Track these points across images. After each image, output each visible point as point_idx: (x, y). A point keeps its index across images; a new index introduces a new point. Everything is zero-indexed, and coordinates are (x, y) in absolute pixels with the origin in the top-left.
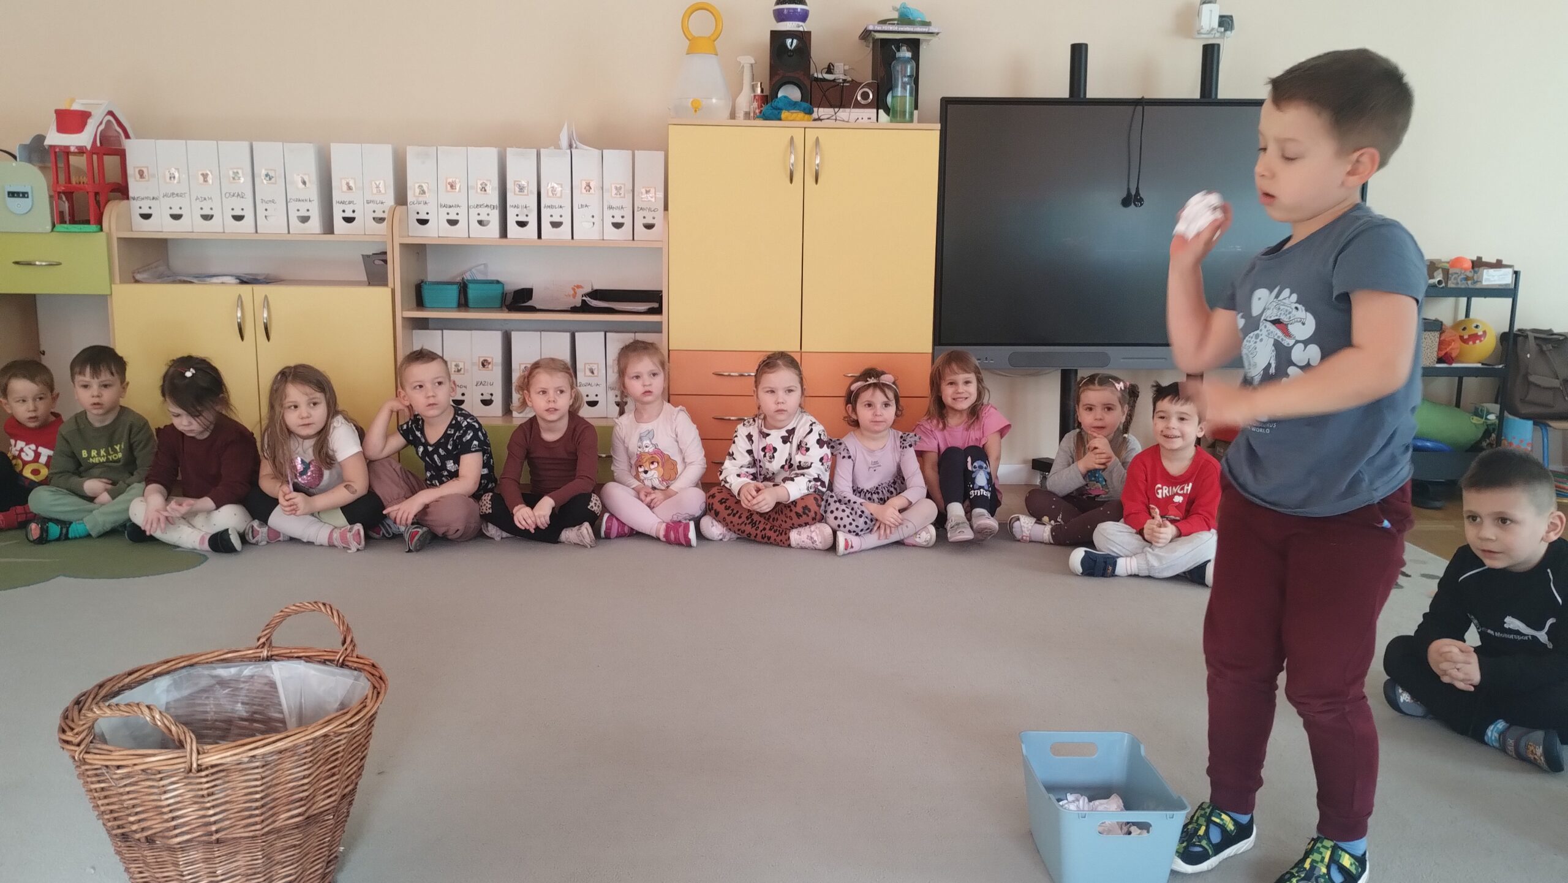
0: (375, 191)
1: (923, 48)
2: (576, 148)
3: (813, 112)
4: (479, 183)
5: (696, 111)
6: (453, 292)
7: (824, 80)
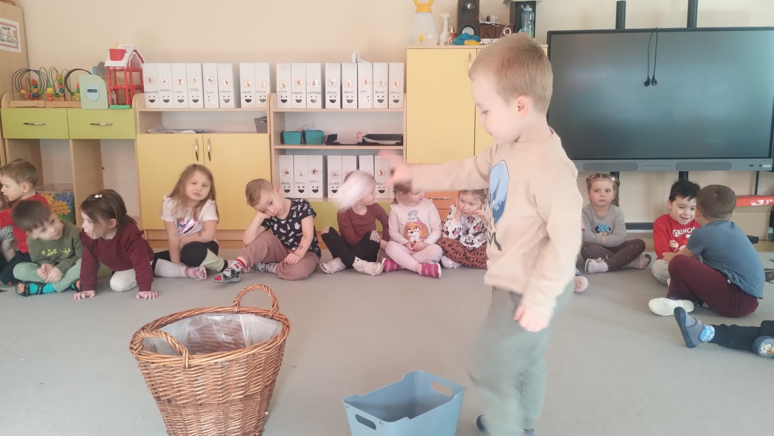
0: (261, 86)
1: (538, 6)
2: (360, 62)
3: (481, 40)
4: (312, 81)
5: (421, 41)
6: (299, 137)
7: (485, 24)
